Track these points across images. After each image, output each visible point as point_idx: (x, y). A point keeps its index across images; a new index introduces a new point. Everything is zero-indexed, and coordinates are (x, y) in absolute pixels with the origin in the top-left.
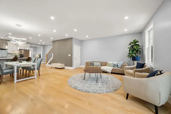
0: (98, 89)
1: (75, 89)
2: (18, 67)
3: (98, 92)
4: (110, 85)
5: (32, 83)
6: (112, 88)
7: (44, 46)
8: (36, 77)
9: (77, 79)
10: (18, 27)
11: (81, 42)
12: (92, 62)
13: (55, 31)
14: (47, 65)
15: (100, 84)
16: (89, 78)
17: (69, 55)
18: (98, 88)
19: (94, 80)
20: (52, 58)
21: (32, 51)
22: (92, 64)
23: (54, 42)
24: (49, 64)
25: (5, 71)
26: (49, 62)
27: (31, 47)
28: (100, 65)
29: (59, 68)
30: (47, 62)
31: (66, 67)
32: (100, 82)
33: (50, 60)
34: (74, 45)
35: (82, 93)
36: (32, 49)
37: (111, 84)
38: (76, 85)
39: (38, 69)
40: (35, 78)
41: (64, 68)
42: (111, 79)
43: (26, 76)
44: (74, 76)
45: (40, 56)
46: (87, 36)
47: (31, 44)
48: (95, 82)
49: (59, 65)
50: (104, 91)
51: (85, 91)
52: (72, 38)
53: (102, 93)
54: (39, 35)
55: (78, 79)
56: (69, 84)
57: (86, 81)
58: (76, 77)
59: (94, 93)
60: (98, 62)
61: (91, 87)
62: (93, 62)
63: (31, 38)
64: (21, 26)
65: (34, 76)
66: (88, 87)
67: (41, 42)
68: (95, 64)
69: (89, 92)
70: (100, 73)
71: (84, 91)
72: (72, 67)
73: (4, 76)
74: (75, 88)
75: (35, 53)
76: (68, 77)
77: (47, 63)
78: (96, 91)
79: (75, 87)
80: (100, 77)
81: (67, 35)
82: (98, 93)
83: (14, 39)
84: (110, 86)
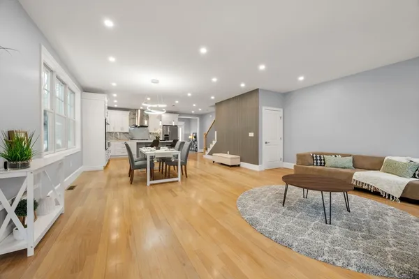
0: (327, 246)
1: (251, 225)
2: (152, 158)
3: (326, 257)
4: (386, 244)
5: (171, 191)
6: (391, 261)
7: (202, 116)
8: (179, 179)
9: (263, 199)
10: (154, 86)
11: (284, 98)
12: (320, 154)
13: (214, 80)
14: (207, 156)
15: (337, 232)
16: (300, 201)
17: (251, 134)
18: (329, 244)
19: (318, 214)
20: (214, 142)
21: (183, 127)
22: (318, 159)
23: (218, 104)
24: (209, 154)
25: (136, 164)
26: (209, 150)
27: (180, 120)
28: (351, 165)
29: (228, 166)
30: (206, 149)
31: (244, 165)
32: (338, 222)
33: (212, 146)
34: (264, 108)
35: (268, 244)
36: (182, 123)
37: (391, 241)
38: (257, 214)
39: (184, 164)
40: (177, 181)
41: (239, 166)
42: (394, 224)
43: (166, 176)
44: (257, 188)
45: (195, 137)
46: (301, 78)
47: (180, 114)
48: (319, 221)
49: (227, 158)
50: (353, 261)
51: (276, 241)
52: (257, 90)
53: (339, 264)
54: (189, 95)
55: (266, 201)
56: (240, 209)
57: (289, 208)
58: (262, 193)
59: (309, 254)
60: (343, 156)
61: (301, 232)
62: (323, 154)
63: (177, 102)
64: (157, 82)
65: (177, 177)
66: (289, 229)
67: (196, 108)
68: (330, 160)
69: (290, 247)
70: (345, 191)
71: (274, 238)
72: (258, 164)
73: (135, 171)
74: (253, 223)
75: (187, 132)
76: (242, 189)
77: (207, 153)
78: (315, 249)
79: (252, 220)
80: (344, 205)
81: (243, 85)
82: (325, 261)
83: (149, 108)
84: (387, 249)
